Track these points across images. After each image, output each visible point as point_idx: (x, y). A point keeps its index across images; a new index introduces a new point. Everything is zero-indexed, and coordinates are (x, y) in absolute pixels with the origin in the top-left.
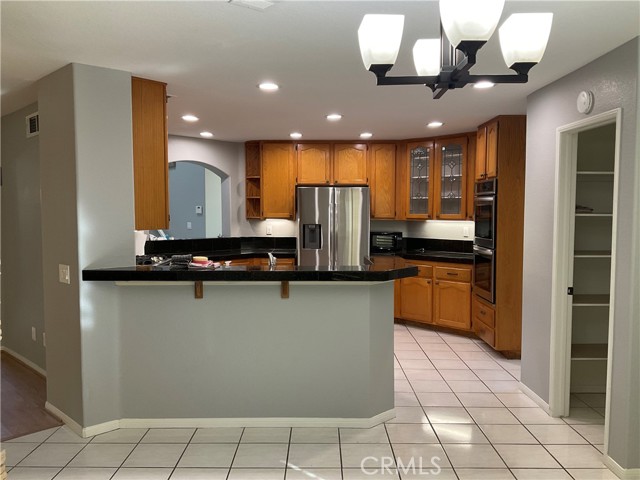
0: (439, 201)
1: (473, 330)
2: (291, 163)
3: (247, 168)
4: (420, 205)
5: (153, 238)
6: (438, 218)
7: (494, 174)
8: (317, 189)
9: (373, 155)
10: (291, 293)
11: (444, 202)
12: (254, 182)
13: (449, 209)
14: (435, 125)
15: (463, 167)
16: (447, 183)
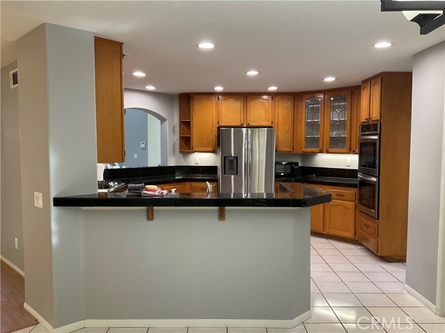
0: (328, 139)
1: (357, 238)
2: (214, 110)
3: (180, 114)
4: (313, 141)
5: (109, 167)
6: (328, 152)
7: (378, 118)
8: (233, 129)
9: (277, 103)
10: (227, 216)
11: (332, 139)
12: (186, 124)
13: (336, 145)
14: (330, 79)
15: (347, 113)
16: (334, 125)
